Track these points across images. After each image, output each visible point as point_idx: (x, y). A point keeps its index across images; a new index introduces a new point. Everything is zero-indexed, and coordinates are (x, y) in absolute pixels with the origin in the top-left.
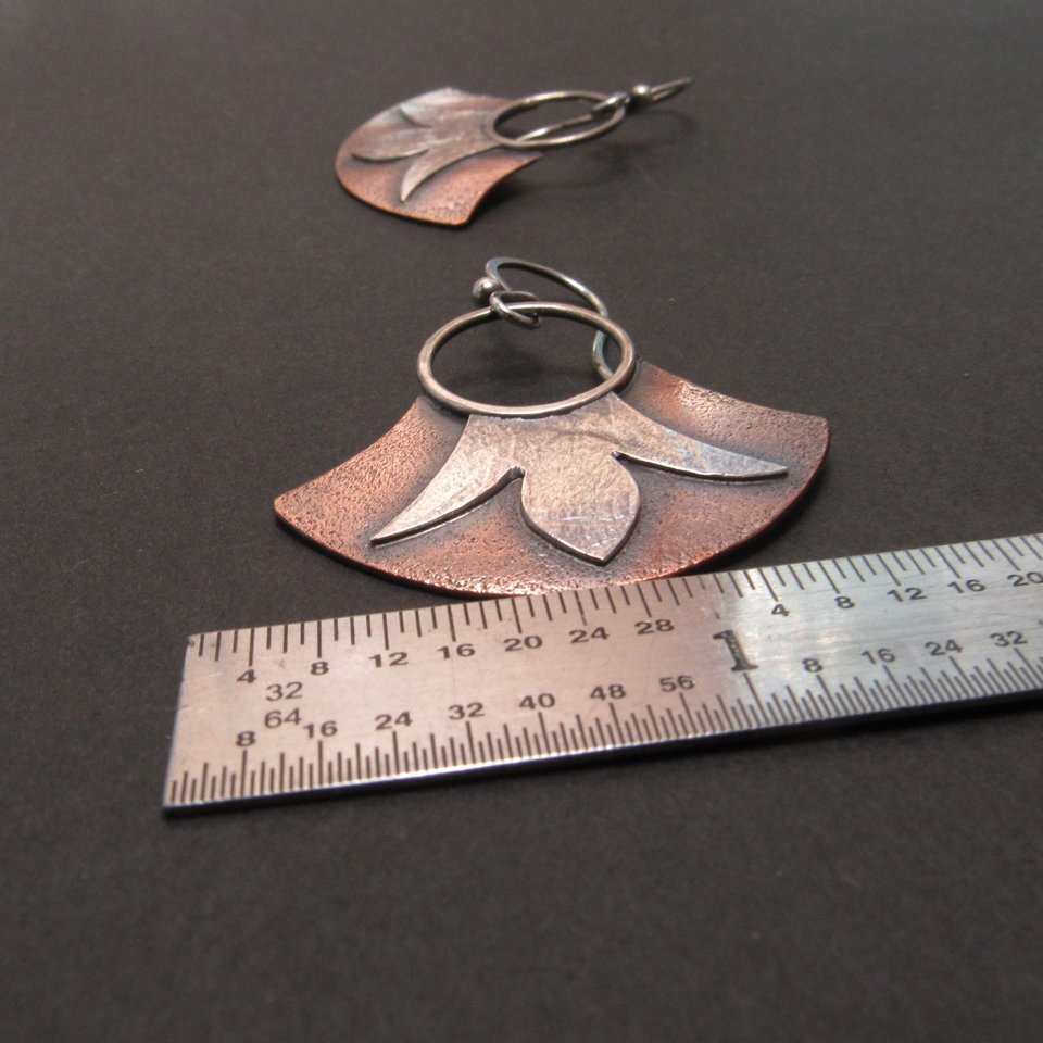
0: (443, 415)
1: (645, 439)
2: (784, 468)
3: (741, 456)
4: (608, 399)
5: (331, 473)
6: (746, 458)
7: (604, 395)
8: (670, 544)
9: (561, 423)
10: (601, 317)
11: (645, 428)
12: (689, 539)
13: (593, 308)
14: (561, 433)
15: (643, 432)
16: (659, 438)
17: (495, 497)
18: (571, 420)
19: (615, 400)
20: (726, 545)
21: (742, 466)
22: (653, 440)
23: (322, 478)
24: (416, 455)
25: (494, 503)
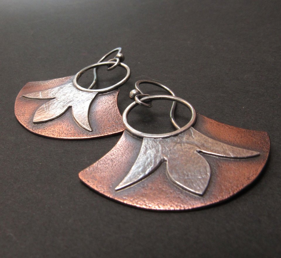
0: (134, 138)
1: (207, 144)
2: (259, 153)
3: (242, 149)
4: (190, 129)
5: (97, 162)
6: (244, 150)
7: (189, 128)
8: (224, 186)
9: (176, 139)
10: (173, 97)
11: (206, 140)
12: (231, 183)
13: (171, 94)
14: (177, 143)
15: (205, 142)
16: (212, 143)
17: (158, 170)
18: (179, 138)
19: (193, 130)
20: (245, 185)
21: (244, 153)
22: (210, 145)
23: (94, 164)
24: (126, 154)
25: (157, 173)
